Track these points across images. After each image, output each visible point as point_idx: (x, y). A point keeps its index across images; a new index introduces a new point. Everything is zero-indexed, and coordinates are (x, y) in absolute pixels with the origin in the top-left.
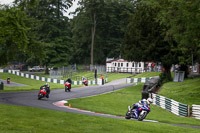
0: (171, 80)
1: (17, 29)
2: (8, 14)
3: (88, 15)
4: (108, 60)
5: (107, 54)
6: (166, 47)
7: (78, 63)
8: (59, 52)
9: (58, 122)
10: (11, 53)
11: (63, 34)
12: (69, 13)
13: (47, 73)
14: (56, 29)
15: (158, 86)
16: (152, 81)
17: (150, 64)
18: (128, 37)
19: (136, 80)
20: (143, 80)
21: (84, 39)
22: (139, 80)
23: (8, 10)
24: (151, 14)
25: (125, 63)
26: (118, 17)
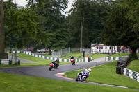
0: (136, 58)
1: (29, 23)
2: (23, 13)
3: (78, 14)
4: (92, 44)
5: (91, 40)
6: (133, 36)
7: (71, 46)
8: (58, 40)
9: (58, 87)
10: (25, 40)
11: (61, 27)
12: (66, 12)
13: (50, 54)
14: (56, 23)
15: (127, 63)
16: (123, 60)
17: (122, 48)
18: (107, 29)
19: (112, 59)
20: (117, 59)
21: (76, 30)
22: (114, 58)
23: (23, 11)
24: (123, 13)
25: (104, 47)
26: (99, 15)
